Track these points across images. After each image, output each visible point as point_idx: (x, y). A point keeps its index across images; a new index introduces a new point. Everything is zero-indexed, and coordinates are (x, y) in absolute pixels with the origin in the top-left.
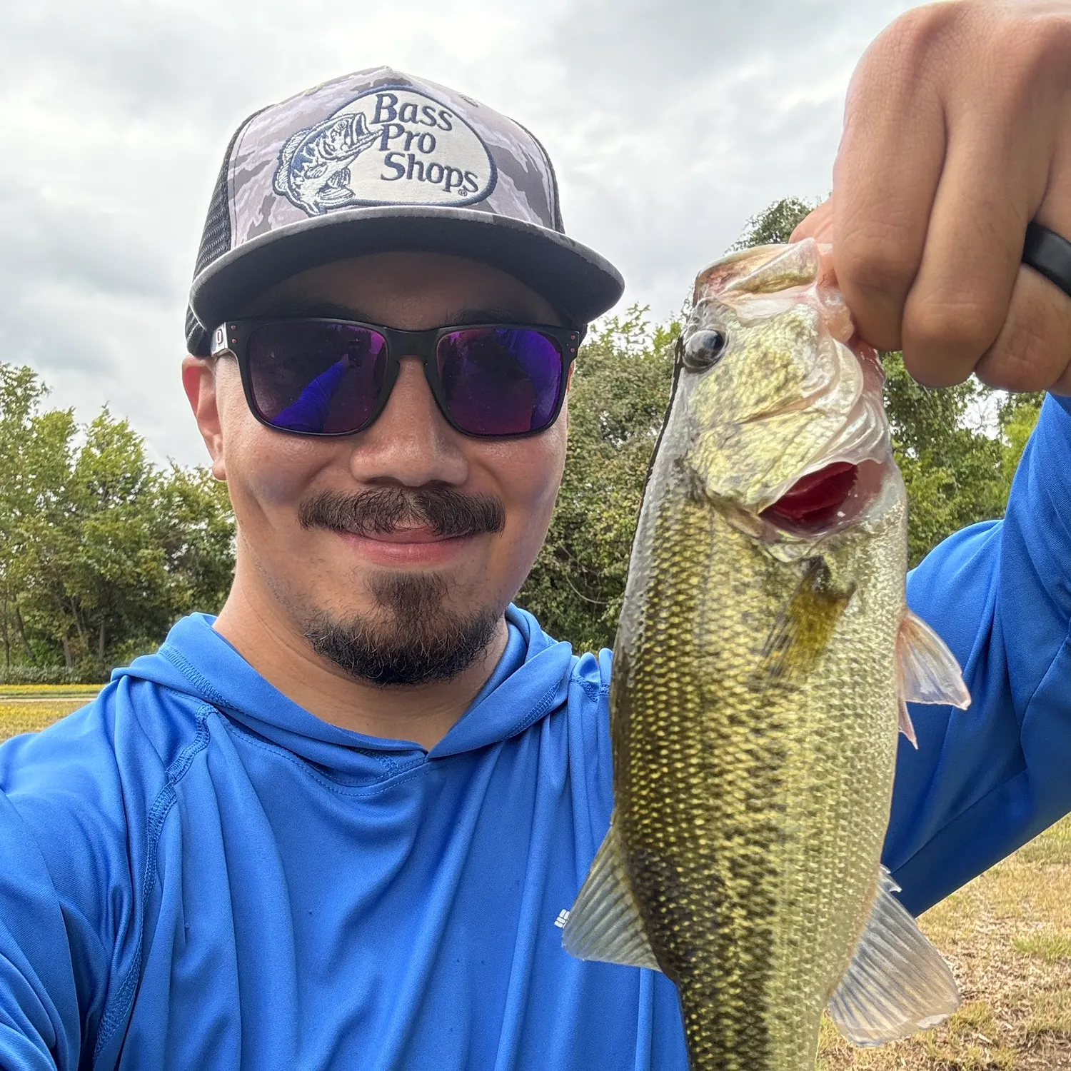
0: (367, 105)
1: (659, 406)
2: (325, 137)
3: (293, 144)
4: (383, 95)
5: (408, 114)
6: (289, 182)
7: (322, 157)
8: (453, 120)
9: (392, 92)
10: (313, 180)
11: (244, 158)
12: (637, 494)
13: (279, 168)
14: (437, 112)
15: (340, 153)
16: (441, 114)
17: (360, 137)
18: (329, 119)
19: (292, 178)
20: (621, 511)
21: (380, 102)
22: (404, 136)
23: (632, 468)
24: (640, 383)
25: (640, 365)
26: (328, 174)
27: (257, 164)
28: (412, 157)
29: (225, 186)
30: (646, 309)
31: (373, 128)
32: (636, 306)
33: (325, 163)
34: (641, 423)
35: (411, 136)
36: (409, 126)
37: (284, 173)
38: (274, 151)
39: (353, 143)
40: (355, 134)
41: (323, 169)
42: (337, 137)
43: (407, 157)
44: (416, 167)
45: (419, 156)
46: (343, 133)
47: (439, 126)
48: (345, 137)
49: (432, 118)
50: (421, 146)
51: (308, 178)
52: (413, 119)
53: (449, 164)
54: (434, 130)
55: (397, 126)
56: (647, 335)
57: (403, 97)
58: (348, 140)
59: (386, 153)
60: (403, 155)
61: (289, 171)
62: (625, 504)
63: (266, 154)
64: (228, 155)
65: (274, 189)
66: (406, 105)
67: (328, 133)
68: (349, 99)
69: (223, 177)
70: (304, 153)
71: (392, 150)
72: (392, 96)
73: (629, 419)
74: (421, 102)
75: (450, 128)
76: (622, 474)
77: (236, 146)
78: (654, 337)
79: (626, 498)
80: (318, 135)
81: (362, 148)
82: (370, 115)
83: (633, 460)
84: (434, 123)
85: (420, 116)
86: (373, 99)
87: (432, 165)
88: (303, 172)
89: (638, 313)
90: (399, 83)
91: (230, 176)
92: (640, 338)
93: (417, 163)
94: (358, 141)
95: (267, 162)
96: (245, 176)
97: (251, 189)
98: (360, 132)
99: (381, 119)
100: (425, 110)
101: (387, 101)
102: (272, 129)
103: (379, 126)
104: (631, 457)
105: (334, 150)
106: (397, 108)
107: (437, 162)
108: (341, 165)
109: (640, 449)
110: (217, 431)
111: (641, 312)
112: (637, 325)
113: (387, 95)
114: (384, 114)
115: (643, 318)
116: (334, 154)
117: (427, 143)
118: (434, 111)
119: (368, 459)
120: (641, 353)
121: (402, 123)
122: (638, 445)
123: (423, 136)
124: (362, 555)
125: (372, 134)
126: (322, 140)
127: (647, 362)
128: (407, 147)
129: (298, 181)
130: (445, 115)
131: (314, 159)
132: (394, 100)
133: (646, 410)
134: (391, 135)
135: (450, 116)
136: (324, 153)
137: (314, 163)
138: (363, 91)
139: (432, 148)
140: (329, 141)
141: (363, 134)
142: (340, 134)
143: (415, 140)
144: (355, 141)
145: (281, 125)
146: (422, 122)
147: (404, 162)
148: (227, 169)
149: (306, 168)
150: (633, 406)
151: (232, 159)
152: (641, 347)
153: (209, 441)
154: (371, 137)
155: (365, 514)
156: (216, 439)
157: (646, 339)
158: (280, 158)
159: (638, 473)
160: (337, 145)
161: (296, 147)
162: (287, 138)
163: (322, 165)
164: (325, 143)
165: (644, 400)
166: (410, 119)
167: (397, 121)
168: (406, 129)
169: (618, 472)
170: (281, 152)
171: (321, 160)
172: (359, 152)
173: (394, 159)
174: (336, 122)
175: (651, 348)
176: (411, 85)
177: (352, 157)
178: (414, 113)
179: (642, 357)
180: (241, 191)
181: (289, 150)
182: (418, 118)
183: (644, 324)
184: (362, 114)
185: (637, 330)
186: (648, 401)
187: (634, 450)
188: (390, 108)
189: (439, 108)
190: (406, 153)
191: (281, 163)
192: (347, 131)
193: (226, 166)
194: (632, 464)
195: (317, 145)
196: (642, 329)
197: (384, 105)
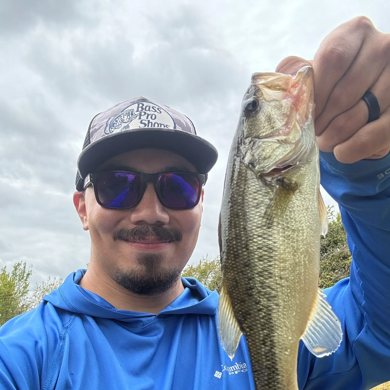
0: (135, 107)
1: (340, 240)
2: (121, 117)
3: (111, 120)
4: (139, 104)
5: (147, 108)
6: (110, 130)
7: (120, 122)
8: (162, 111)
9: (142, 103)
10: (117, 129)
11: (96, 125)
12: (332, 273)
13: (106, 127)
14: (157, 108)
15: (126, 121)
16: (158, 109)
17: (132, 116)
18: (122, 112)
19: (110, 129)
20: (326, 280)
21: (139, 105)
22: (146, 115)
23: (329, 263)
24: (332, 233)
25: (331, 226)
26: (122, 127)
27: (99, 126)
28: (149, 121)
29: (89, 134)
30: (333, 207)
31: (136, 113)
32: (329, 206)
33: (121, 124)
34: (333, 247)
35: (148, 115)
36: (148, 112)
37: (108, 128)
38: (105, 122)
39: (130, 118)
40: (130, 115)
41: (121, 126)
42: (125, 117)
43: (147, 121)
44: (150, 124)
45: (151, 121)
46: (127, 115)
47: (157, 112)
48: (128, 116)
49: (155, 110)
50: (151, 118)
51: (116, 129)
52: (149, 110)
53: (161, 123)
54: (156, 113)
55: (144, 112)
56: (334, 216)
57: (145, 104)
58: (129, 117)
59: (141, 120)
60: (146, 120)
61: (110, 127)
62: (327, 277)
63: (103, 123)
64: (90, 125)
65: (105, 133)
66: (147, 106)
67: (122, 116)
68: (128, 106)
69: (89, 132)
70: (115, 122)
71: (143, 119)
72: (142, 104)
73: (328, 246)
74: (152, 105)
75: (161, 113)
76: (326, 265)
77: (93, 122)
78: (337, 216)
79: (328, 275)
80: (119, 116)
81: (133, 119)
82: (136, 110)
83: (330, 260)
84: (156, 111)
85: (151, 109)
86: (137, 105)
87: (155, 123)
88: (114, 127)
89: (329, 208)
90: (144, 100)
91: (91, 131)
92: (331, 217)
93: (150, 123)
94: (132, 117)
95: (103, 125)
96: (96, 131)
97: (98, 134)
98: (132, 114)
99: (139, 110)
100: (153, 108)
101: (141, 105)
102: (104, 116)
103: (138, 112)
104: (329, 259)
105: (124, 120)
106: (144, 107)
107: (157, 122)
108: (126, 124)
109: (333, 256)
110: (85, 215)
111: (331, 208)
112: (329, 212)
113: (141, 104)
114: (140, 109)
115: (332, 210)
116: (124, 121)
117: (154, 117)
118: (156, 108)
119: (136, 215)
120: (332, 222)
121: (145, 111)
122: (332, 255)
123: (152, 115)
124: (134, 248)
125: (136, 115)
126: (120, 118)
127: (334, 225)
128: (147, 118)
129: (113, 130)
130: (159, 109)
131: (118, 123)
132: (143, 105)
133: (334, 242)
134: (142, 115)
135: (161, 109)
136: (121, 121)
137: (118, 124)
138: (133, 103)
139: (155, 118)
140: (122, 118)
141: (133, 115)
142: (126, 115)
143: (150, 116)
144: (131, 117)
145: (107, 115)
146: (152, 111)
147: (147, 122)
148: (90, 129)
149: (115, 126)
150: (329, 241)
151: (92, 126)
152: (332, 220)
153: (82, 219)
154: (136, 116)
155: (135, 234)
156: (85, 217)
157: (333, 217)
158: (107, 124)
159: (332, 265)
160: (125, 119)
161: (112, 120)
162: (109, 118)
163: (120, 125)
164: (121, 118)
165: (333, 238)
166: (148, 110)
167: (144, 111)
168: (147, 113)
169: (324, 265)
170: (107, 122)
171: (120, 123)
172: (132, 120)
173: (143, 122)
174: (124, 112)
175: (336, 220)
176: (148, 100)
177: (130, 122)
178: (149, 108)
179: (332, 224)
180: (94, 135)
181: (110, 121)
182: (150, 110)
183: (332, 212)
184: (133, 109)
185: (329, 214)
186: (335, 239)
187: (330, 257)
188: (142, 107)
189: (157, 107)
190: (147, 120)
191: (107, 125)
192: (128, 114)
193: (89, 129)
194: (329, 262)
195: (119, 119)
196: (331, 214)
197: (140, 106)
